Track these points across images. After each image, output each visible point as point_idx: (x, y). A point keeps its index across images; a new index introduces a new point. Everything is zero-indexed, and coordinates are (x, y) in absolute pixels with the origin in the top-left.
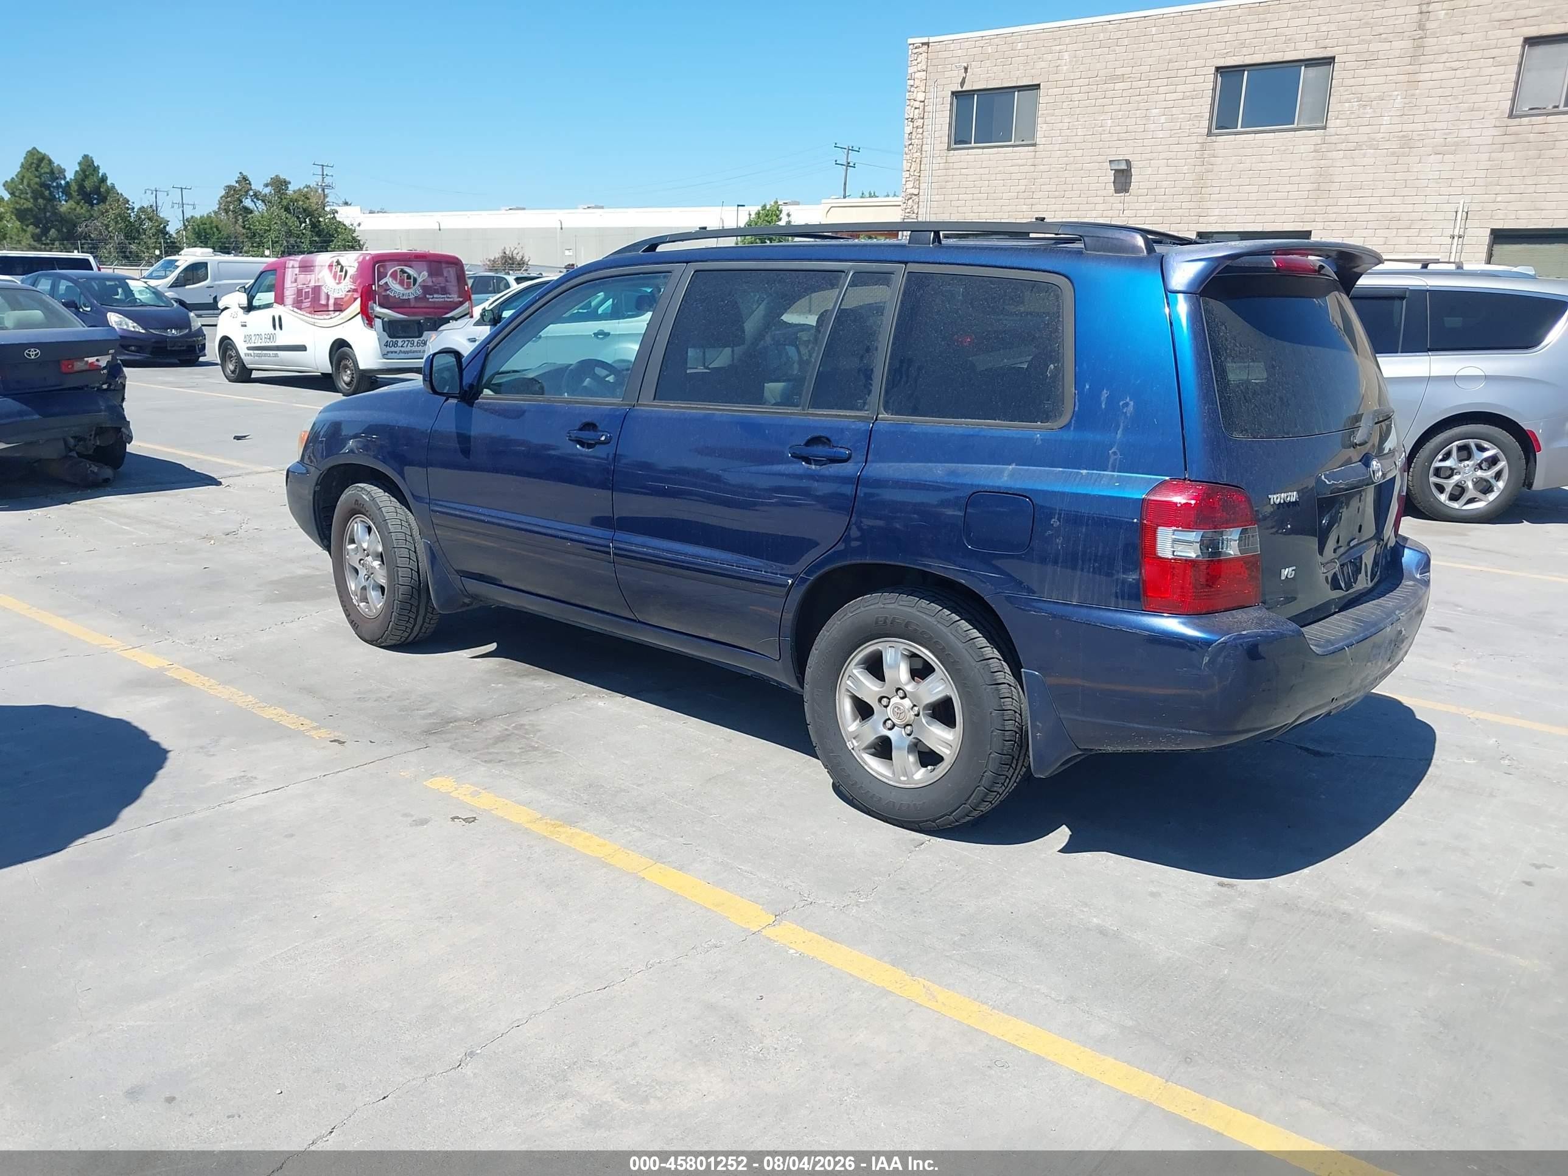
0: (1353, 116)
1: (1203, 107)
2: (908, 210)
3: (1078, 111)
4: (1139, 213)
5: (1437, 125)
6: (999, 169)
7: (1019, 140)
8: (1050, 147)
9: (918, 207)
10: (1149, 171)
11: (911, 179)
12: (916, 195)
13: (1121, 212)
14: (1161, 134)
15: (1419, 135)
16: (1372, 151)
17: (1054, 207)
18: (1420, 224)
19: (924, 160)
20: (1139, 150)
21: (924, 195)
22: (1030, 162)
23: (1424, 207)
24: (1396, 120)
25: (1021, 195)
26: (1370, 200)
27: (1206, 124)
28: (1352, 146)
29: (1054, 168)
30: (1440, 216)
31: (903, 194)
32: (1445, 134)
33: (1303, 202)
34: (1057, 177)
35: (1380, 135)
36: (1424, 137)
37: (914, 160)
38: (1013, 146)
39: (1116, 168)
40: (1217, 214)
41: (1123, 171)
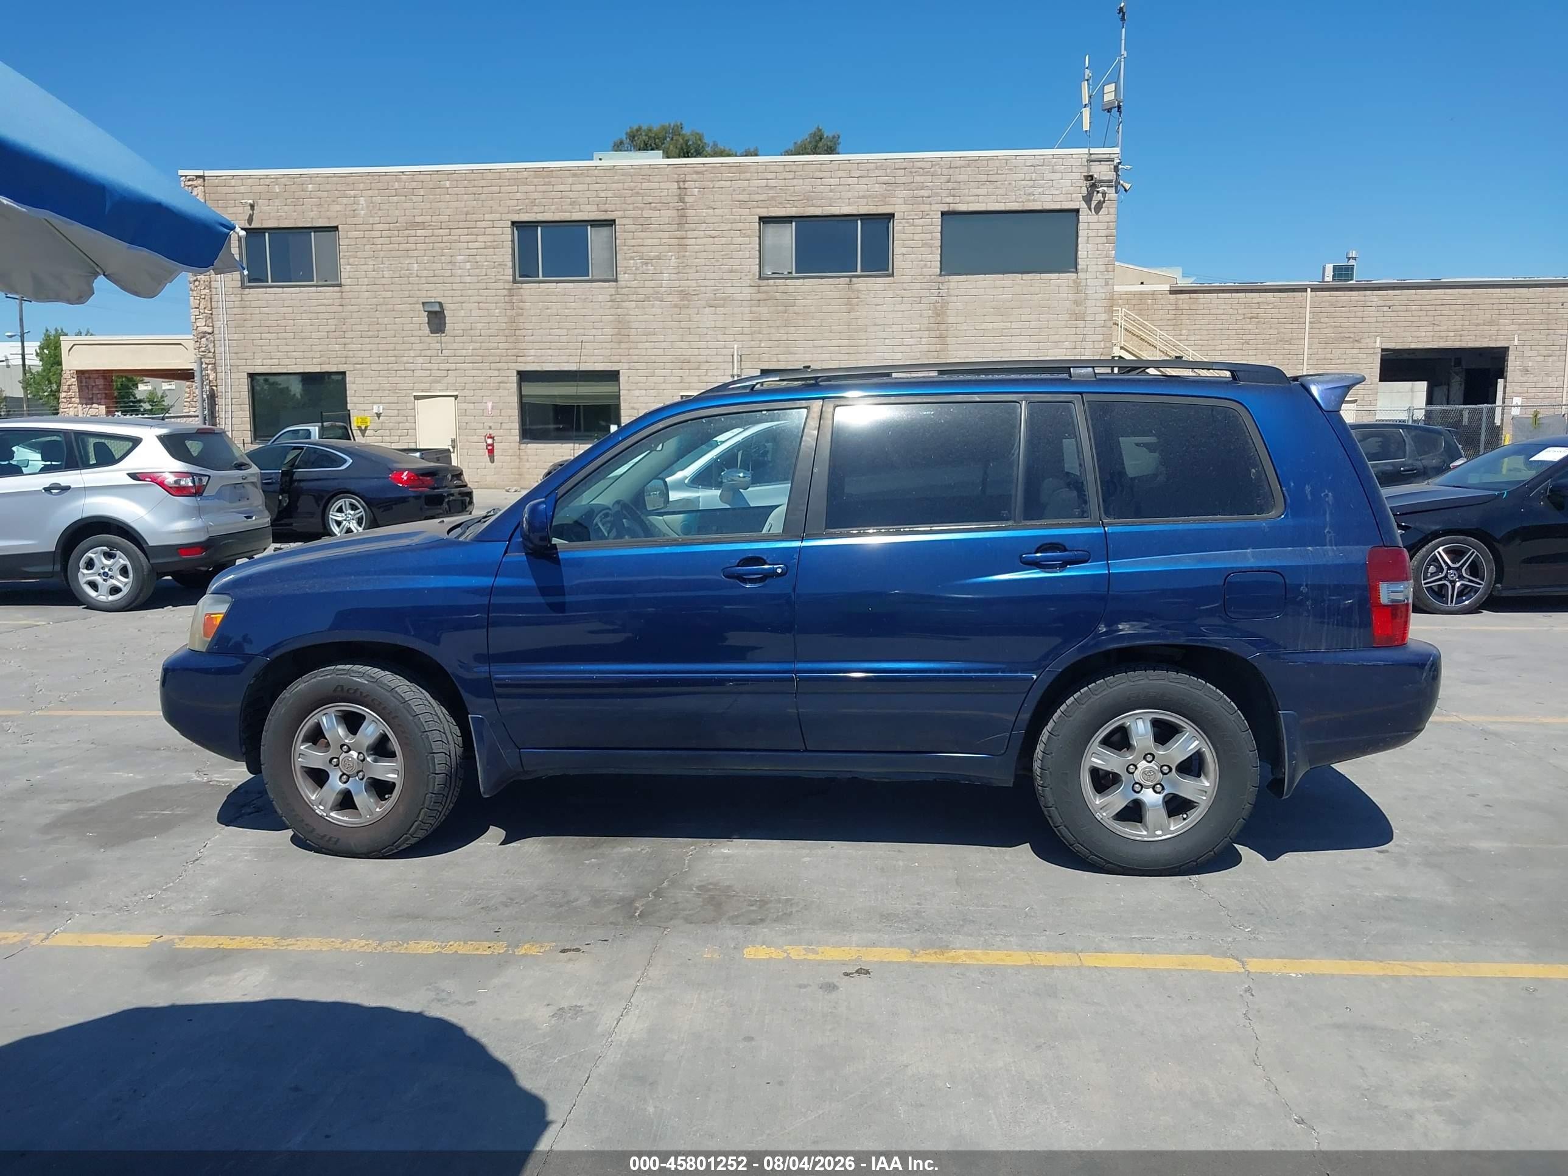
0: (638, 272)
1: (505, 255)
2: (203, 349)
3: (382, 254)
4: (458, 353)
5: (707, 283)
6: (304, 308)
7: (321, 280)
8: (357, 288)
9: (214, 346)
10: (462, 313)
11: (201, 317)
12: (210, 334)
13: (440, 351)
14: (468, 280)
15: (694, 290)
16: (658, 302)
17: (369, 347)
18: (706, 366)
19: (215, 298)
20: (451, 293)
21: (220, 334)
22: (337, 302)
23: (708, 352)
24: (674, 277)
25: (331, 335)
26: (664, 345)
27: (510, 271)
28: (641, 297)
29: (364, 308)
30: (720, 358)
31: (194, 332)
32: (715, 290)
33: (608, 345)
34: (369, 318)
35: (663, 289)
36: (697, 292)
37: (203, 297)
38: (317, 286)
39: (430, 309)
40: (533, 354)
41: (436, 313)
